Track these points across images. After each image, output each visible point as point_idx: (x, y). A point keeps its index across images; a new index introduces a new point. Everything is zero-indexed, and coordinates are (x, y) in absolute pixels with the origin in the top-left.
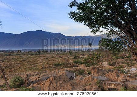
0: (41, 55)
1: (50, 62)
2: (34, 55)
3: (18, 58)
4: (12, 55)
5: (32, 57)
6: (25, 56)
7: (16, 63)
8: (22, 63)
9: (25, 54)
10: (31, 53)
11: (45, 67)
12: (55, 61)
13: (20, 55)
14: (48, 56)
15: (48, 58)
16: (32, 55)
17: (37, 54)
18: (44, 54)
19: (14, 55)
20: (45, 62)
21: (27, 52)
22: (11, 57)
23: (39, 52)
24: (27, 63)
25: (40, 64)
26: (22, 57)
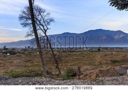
0: (100, 52)
1: (108, 58)
2: (94, 52)
3: (79, 55)
4: (75, 52)
5: (91, 54)
6: (86, 53)
7: (77, 59)
8: (82, 59)
9: (86, 51)
10: (91, 50)
11: (102, 63)
12: (114, 58)
13: (81, 52)
14: (108, 53)
15: (106, 55)
16: (92, 52)
17: (96, 51)
18: (104, 51)
19: (76, 52)
20: (103, 59)
21: (88, 49)
22: (74, 53)
23: (99, 50)
24: (86, 59)
25: (98, 60)
26: (83, 54)
